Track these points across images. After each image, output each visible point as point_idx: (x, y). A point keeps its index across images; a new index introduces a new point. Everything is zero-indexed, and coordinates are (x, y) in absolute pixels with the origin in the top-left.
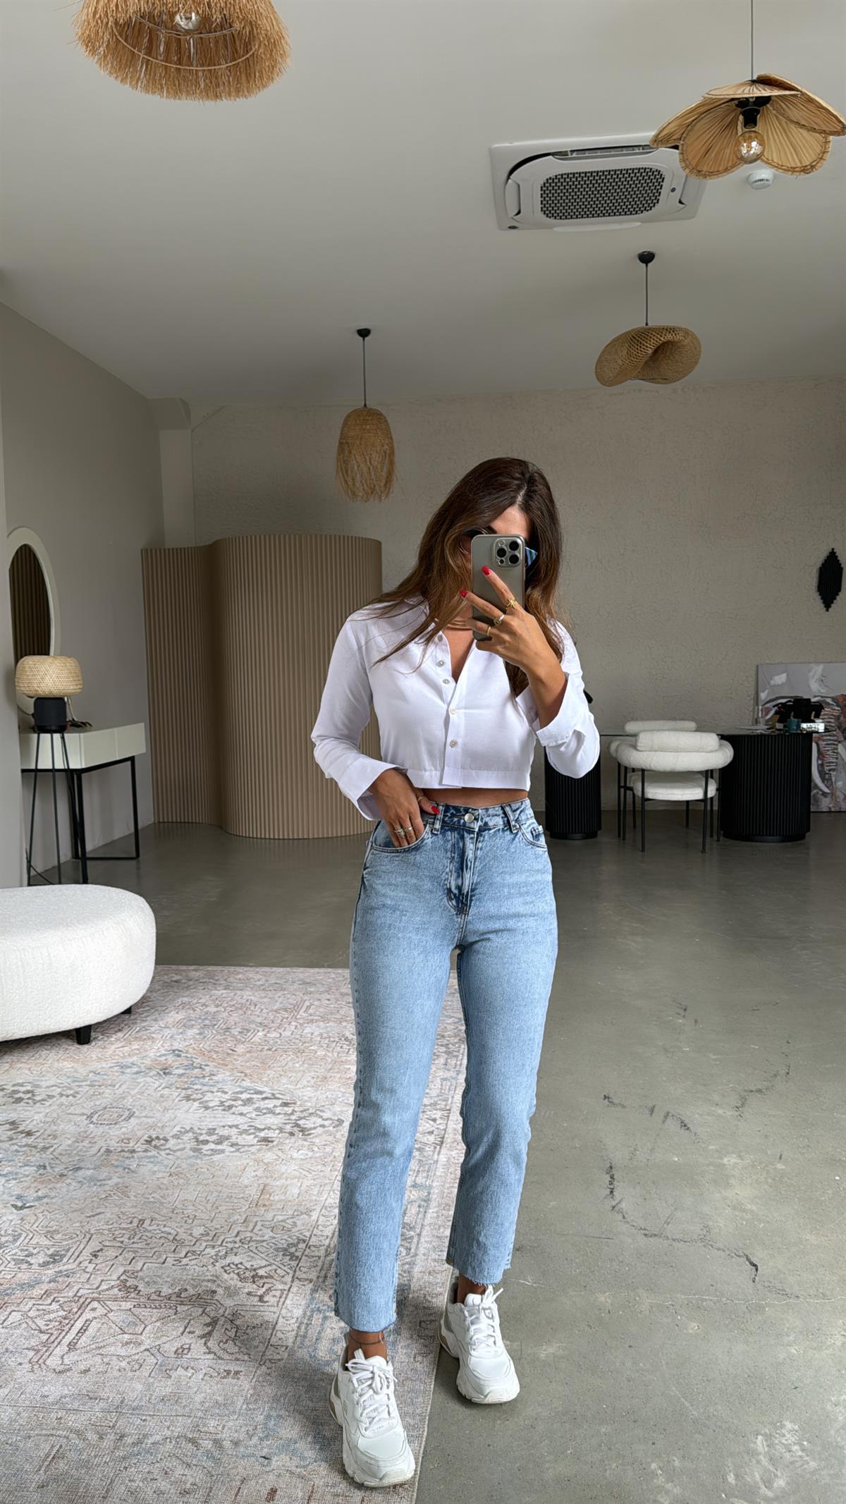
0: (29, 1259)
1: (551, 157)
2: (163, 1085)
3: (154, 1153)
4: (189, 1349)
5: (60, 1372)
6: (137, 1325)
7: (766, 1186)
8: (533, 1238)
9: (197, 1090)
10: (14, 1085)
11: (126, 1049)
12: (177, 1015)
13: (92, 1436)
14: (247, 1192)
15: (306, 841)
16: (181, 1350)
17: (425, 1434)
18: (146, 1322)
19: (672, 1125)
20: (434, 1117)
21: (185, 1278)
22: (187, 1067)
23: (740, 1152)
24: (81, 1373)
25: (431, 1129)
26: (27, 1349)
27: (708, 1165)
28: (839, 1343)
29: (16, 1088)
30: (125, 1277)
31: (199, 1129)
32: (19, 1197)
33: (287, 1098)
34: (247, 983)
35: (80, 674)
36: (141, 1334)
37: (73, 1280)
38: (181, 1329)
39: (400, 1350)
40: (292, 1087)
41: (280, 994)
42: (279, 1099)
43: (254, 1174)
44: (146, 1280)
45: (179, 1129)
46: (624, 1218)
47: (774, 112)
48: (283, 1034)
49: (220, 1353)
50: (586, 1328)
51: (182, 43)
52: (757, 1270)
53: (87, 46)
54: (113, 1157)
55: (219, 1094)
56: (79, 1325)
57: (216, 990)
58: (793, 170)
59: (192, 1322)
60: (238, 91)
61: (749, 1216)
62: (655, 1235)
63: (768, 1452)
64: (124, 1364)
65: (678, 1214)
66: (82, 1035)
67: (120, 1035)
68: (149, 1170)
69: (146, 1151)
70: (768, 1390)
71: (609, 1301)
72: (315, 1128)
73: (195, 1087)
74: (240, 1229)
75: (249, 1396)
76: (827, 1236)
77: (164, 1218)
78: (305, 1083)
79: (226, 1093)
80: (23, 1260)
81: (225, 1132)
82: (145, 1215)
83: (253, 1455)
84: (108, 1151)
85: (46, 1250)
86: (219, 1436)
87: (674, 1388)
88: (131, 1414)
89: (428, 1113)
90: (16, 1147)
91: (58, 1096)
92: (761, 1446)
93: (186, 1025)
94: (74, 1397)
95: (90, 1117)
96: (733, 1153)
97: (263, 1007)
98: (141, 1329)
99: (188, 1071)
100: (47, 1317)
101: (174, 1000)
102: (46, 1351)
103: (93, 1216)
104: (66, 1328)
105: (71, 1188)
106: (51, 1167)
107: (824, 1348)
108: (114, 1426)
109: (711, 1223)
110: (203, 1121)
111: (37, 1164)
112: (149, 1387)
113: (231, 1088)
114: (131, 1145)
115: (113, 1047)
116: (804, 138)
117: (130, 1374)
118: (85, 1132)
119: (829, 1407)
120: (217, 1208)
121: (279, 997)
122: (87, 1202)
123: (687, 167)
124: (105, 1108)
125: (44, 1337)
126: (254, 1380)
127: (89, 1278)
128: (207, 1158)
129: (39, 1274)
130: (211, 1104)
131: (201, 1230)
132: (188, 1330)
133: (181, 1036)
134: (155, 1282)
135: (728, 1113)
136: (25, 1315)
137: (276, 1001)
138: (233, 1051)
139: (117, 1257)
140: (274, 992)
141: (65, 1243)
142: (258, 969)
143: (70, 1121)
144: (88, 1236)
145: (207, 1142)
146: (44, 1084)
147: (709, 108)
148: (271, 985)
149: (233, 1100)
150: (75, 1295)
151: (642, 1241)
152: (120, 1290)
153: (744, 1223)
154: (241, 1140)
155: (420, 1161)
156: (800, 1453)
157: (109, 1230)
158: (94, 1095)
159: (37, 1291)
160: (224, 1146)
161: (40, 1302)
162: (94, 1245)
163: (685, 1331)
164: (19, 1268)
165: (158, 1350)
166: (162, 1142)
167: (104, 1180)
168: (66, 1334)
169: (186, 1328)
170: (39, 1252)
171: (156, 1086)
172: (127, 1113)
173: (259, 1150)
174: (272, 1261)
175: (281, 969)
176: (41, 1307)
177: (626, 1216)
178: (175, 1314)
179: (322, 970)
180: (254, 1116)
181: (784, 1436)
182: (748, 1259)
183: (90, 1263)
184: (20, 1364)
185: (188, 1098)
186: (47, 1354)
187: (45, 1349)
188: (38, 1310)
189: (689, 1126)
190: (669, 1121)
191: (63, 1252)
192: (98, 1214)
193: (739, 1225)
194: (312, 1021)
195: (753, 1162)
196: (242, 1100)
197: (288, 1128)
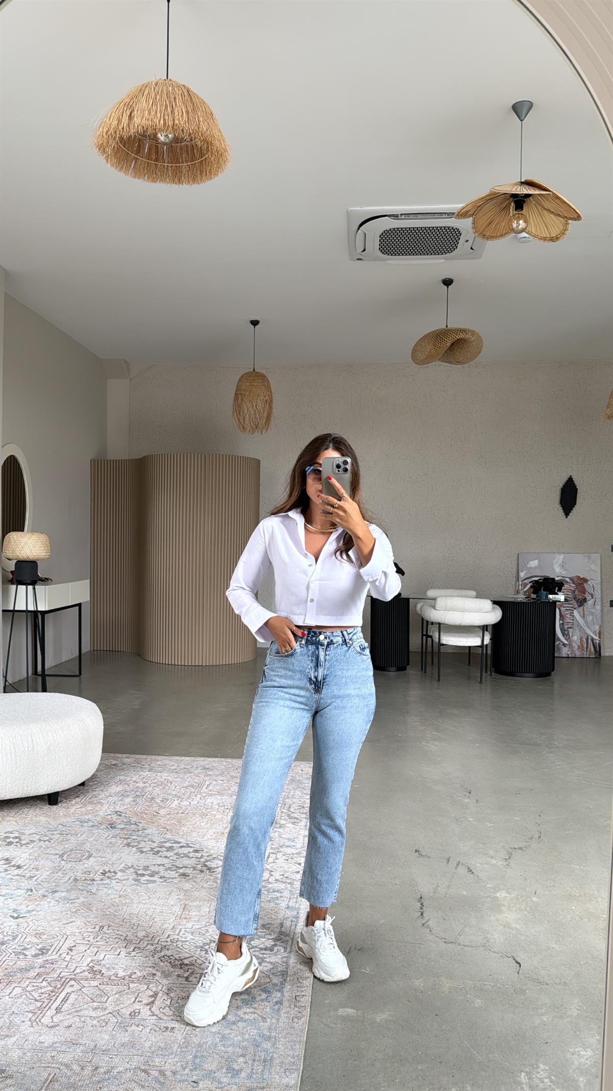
0: (25, 952)
1: (387, 217)
2: (111, 836)
3: (108, 881)
4: (139, 1012)
5: (51, 1027)
6: (102, 996)
7: (526, 912)
8: (370, 943)
9: (134, 839)
10: (6, 833)
11: (83, 809)
12: (117, 788)
13: (76, 1067)
14: (173, 909)
15: (200, 667)
16: (133, 1014)
17: (302, 1068)
18: (108, 995)
19: (462, 870)
20: (299, 862)
21: (134, 965)
22: (126, 824)
23: (508, 889)
24: (66, 1027)
25: (298, 870)
26: (27, 1012)
27: (486, 897)
28: (575, 1014)
29: (7, 835)
30: (93, 965)
31: (138, 866)
32: (15, 911)
33: (197, 847)
34: (164, 768)
35: (49, 545)
36: (106, 1002)
37: (56, 966)
38: (133, 999)
39: (282, 1015)
40: (200, 839)
41: (189, 775)
42: (191, 847)
43: (178, 897)
44: (107, 966)
45: (124, 866)
46: (430, 931)
47: (534, 202)
48: (192, 803)
49: (161, 1015)
50: (407, 1002)
51: (159, 148)
52: (520, 966)
53: (100, 149)
54: (79, 884)
55: (150, 842)
56: (62, 996)
57: (143, 771)
58: (545, 239)
59: (140, 994)
60: (194, 180)
61: (514, 932)
62: (452, 942)
63: (529, 1083)
64: (95, 1022)
65: (467, 929)
66: (52, 799)
67: (78, 800)
68: (105, 893)
69: (102, 880)
70: (528, 1044)
71: (422, 984)
72: (217, 868)
73: (133, 837)
74: (170, 933)
75: (182, 1043)
76: (566, 946)
77: (117, 925)
78: (209, 837)
79: (154, 842)
80: (20, 952)
81: (156, 869)
82: (103, 923)
83: (187, 1080)
84: (76, 880)
85: (36, 946)
86: (163, 1068)
87: (466, 1042)
88: (102, 1054)
89: (295, 859)
90: (10, 876)
91: (38, 841)
92: (524, 1079)
93: (124, 795)
94: (62, 1043)
95: (61, 856)
96: (503, 890)
97: (176, 784)
98: (105, 999)
99: (127, 826)
100: (40, 991)
101: (114, 778)
102: (40, 1014)
103: (68, 923)
104: (54, 998)
105: (51, 904)
106: (36, 890)
107: (565, 1017)
108: (91, 1061)
109: (489, 936)
110: (140, 861)
111: (26, 888)
112: (113, 1037)
113: (158, 839)
114: (92, 875)
115: (74, 808)
116: (553, 220)
117: (100, 1029)
118: (59, 866)
119: (569, 1056)
120: (153, 919)
121: (188, 778)
122: (63, 914)
123: (476, 232)
124: (72, 850)
125: (39, 1004)
126: (185, 1033)
127: (68, 965)
128: (145, 885)
129: (33, 962)
130: (144, 850)
131: (143, 933)
132: (137, 1000)
133: (121, 802)
134: (113, 968)
135: (500, 863)
136: (24, 989)
137: (186, 781)
138: (158, 813)
139: (86, 951)
140: (184, 774)
141: (50, 941)
142: (172, 758)
143: (47, 859)
144: (65, 937)
145: (144, 875)
146: (27, 832)
147: (493, 197)
148: (182, 769)
149: (159, 847)
150: (58, 977)
151: (443, 946)
152: (89, 973)
153: (511, 936)
154: (166, 875)
155: (291, 891)
156: (549, 1084)
157: (80, 933)
158: (63, 841)
159: (32, 974)
160: (156, 878)
161: (34, 981)
162: (69, 943)
163: (473, 1005)
164: (18, 958)
165: (118, 1013)
166: (113, 874)
167: (75, 899)
168: (54, 1002)
169: (136, 999)
170: (31, 947)
171: (106, 836)
172: (87, 854)
173: (180, 881)
174: (194, 955)
175: (188, 758)
176: (35, 984)
177: (432, 930)
178: (129, 989)
179: (217, 759)
180: (175, 859)
181: (539, 1073)
182: (514, 959)
183: (67, 954)
184: (23, 1022)
185: (128, 845)
186: (41, 1015)
187: (40, 1012)
188: (33, 986)
189: (473, 871)
190: (460, 867)
191: (48, 947)
192: (71, 922)
193: (508, 937)
194: (211, 795)
195: (517, 896)
196: (166, 848)
197: (199, 867)
